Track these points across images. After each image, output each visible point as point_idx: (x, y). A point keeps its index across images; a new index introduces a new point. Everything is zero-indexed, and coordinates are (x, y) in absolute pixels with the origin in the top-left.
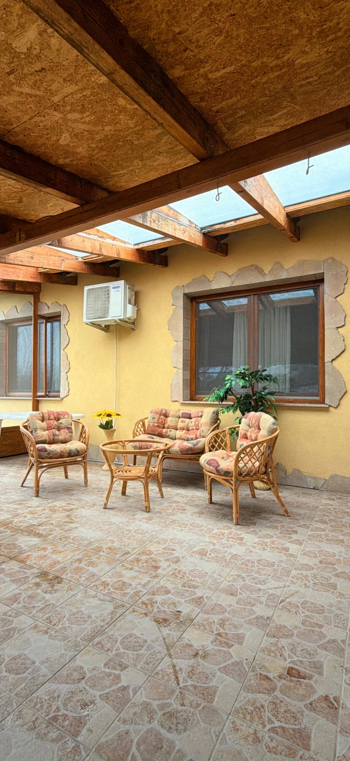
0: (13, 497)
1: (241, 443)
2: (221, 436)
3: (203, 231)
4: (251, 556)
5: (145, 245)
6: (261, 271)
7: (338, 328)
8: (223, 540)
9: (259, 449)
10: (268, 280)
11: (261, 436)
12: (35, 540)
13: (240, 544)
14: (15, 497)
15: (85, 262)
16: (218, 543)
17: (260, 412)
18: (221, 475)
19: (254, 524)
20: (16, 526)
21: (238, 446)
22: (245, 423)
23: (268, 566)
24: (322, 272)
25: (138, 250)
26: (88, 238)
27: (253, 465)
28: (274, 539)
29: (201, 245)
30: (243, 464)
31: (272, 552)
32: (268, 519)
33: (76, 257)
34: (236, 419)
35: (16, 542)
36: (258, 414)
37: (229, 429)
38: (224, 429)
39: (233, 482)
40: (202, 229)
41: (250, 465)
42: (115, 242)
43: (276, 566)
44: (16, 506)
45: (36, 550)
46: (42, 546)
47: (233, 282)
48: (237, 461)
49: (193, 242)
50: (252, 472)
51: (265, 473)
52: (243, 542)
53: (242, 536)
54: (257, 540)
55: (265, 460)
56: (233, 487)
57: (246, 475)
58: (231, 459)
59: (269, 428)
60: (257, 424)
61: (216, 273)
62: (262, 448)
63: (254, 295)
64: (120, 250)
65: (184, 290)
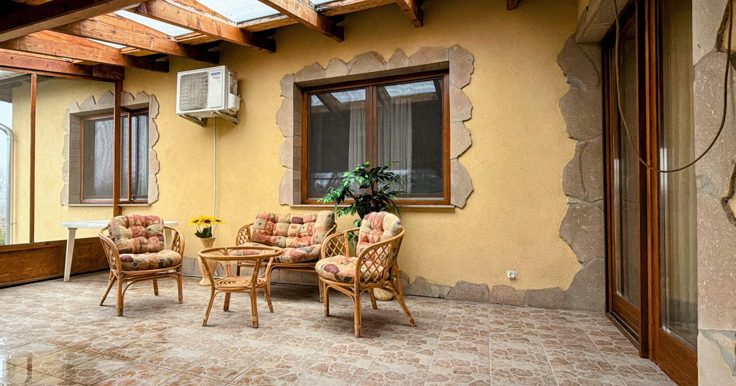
0: (90, 317)
1: (361, 247)
2: (339, 240)
3: (318, 9)
4: (379, 369)
5: (251, 24)
6: (380, 59)
7: (463, 121)
8: (345, 354)
9: (384, 251)
10: (389, 69)
11: (384, 237)
12: (119, 364)
13: (365, 357)
14: (93, 317)
15: (178, 43)
16: (340, 357)
17: (383, 212)
18: (341, 282)
19: (379, 336)
20: (94, 349)
21: (358, 251)
22: (365, 225)
23: (397, 379)
24: (447, 60)
25: (242, 30)
26: (184, 9)
27: (377, 270)
28: (402, 350)
29: (316, 24)
30: (366, 269)
31: (401, 364)
32: (392, 330)
33: (168, 36)
34: (354, 222)
35: (95, 368)
36: (380, 213)
37: (348, 232)
38: (342, 232)
39: (354, 290)
40: (316, 7)
41: (373, 269)
42: (216, 18)
43: (406, 378)
44: (95, 328)
45: (121, 375)
46: (128, 371)
47: (350, 71)
48: (359, 265)
49: (307, 20)
50: (375, 277)
51: (389, 279)
52: (368, 354)
53: (366, 349)
54: (382, 352)
55: (390, 263)
56: (355, 295)
57: (369, 281)
58: (352, 264)
59: (394, 228)
60: (379, 224)
61: (331, 61)
62: (386, 250)
63: (373, 86)
64: (221, 28)
65: (294, 79)
